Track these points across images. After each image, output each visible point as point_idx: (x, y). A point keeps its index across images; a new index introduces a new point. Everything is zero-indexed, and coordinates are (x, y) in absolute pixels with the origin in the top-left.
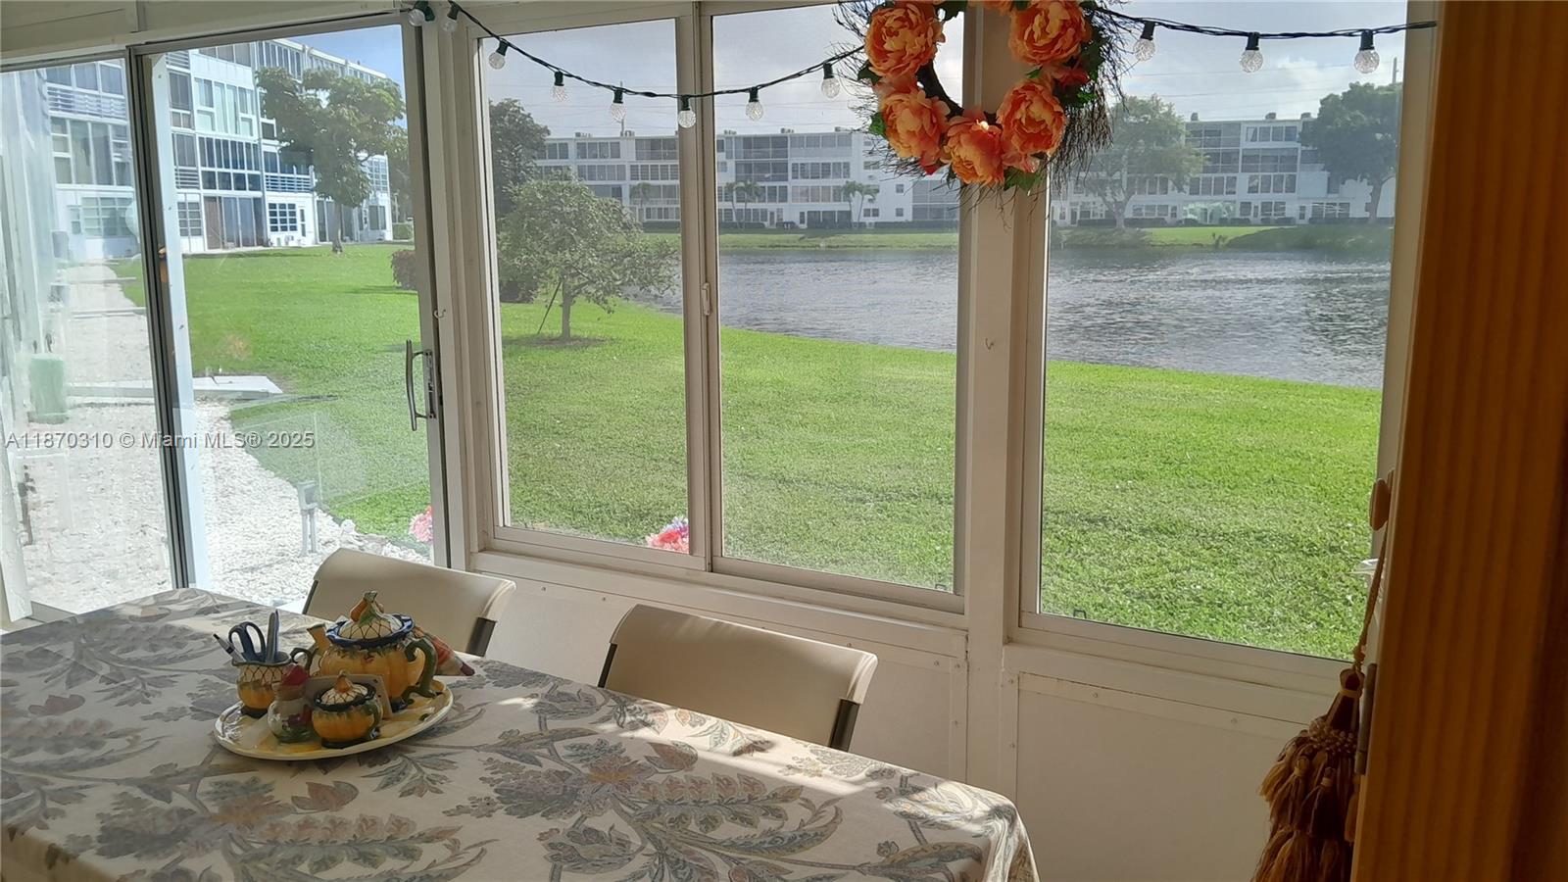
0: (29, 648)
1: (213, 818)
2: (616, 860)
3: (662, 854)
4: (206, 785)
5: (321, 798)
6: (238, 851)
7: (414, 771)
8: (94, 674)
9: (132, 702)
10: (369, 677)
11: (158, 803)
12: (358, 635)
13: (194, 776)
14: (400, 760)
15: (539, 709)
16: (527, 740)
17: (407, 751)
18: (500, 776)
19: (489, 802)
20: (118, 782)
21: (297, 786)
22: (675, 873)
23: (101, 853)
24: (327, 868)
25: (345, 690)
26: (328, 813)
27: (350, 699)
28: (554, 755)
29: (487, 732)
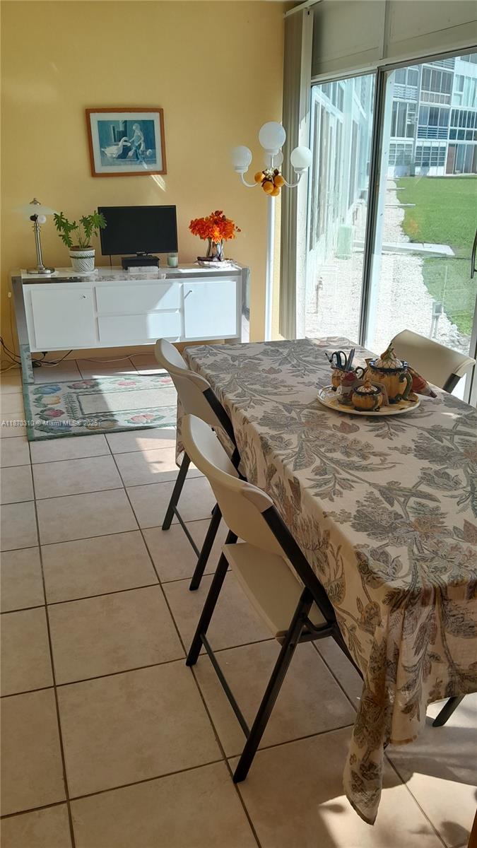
0: (272, 348)
1: (302, 423)
2: (449, 488)
3: (472, 493)
4: (305, 412)
5: (344, 428)
6: (303, 437)
7: (387, 429)
8: (290, 362)
9: (297, 376)
10: (380, 385)
11: (286, 413)
12: (381, 366)
13: (303, 407)
14: (383, 423)
15: (458, 421)
16: (443, 431)
17: (389, 421)
18: (421, 441)
19: (410, 449)
20: (277, 402)
21: (338, 421)
22: (472, 502)
23: (259, 424)
24: (331, 452)
25: (367, 387)
26: (343, 434)
27: (368, 391)
28: (452, 440)
29: (428, 423)
